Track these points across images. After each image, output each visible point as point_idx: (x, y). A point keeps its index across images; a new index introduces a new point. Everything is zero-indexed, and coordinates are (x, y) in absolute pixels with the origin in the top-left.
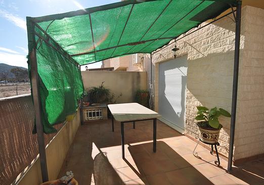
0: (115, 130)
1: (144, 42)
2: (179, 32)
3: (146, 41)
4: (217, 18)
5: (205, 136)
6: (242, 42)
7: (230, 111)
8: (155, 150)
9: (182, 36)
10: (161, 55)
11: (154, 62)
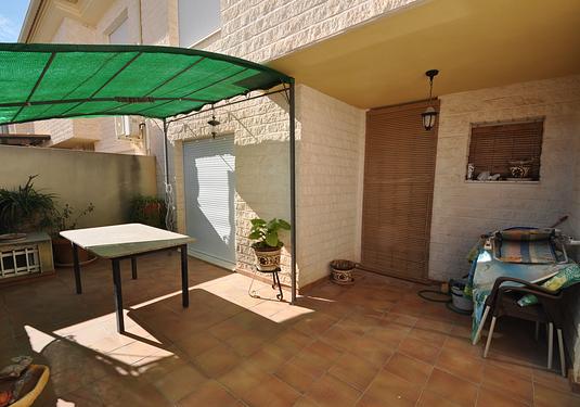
0: (83, 290)
1: (151, 100)
2: (220, 96)
3: (156, 99)
4: (270, 91)
5: (262, 261)
6: (298, 131)
7: (288, 220)
8: (186, 303)
9: (223, 102)
10: (186, 126)
11: (172, 138)
